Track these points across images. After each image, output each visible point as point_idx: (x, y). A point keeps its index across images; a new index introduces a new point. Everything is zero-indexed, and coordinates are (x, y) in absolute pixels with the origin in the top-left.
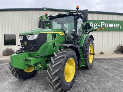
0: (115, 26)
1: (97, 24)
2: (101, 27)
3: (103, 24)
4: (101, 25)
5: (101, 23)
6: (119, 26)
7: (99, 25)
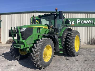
0: (90, 22)
1: (74, 21)
2: (78, 23)
3: (79, 21)
4: (78, 22)
5: (78, 20)
6: (93, 22)
7: (76, 22)
